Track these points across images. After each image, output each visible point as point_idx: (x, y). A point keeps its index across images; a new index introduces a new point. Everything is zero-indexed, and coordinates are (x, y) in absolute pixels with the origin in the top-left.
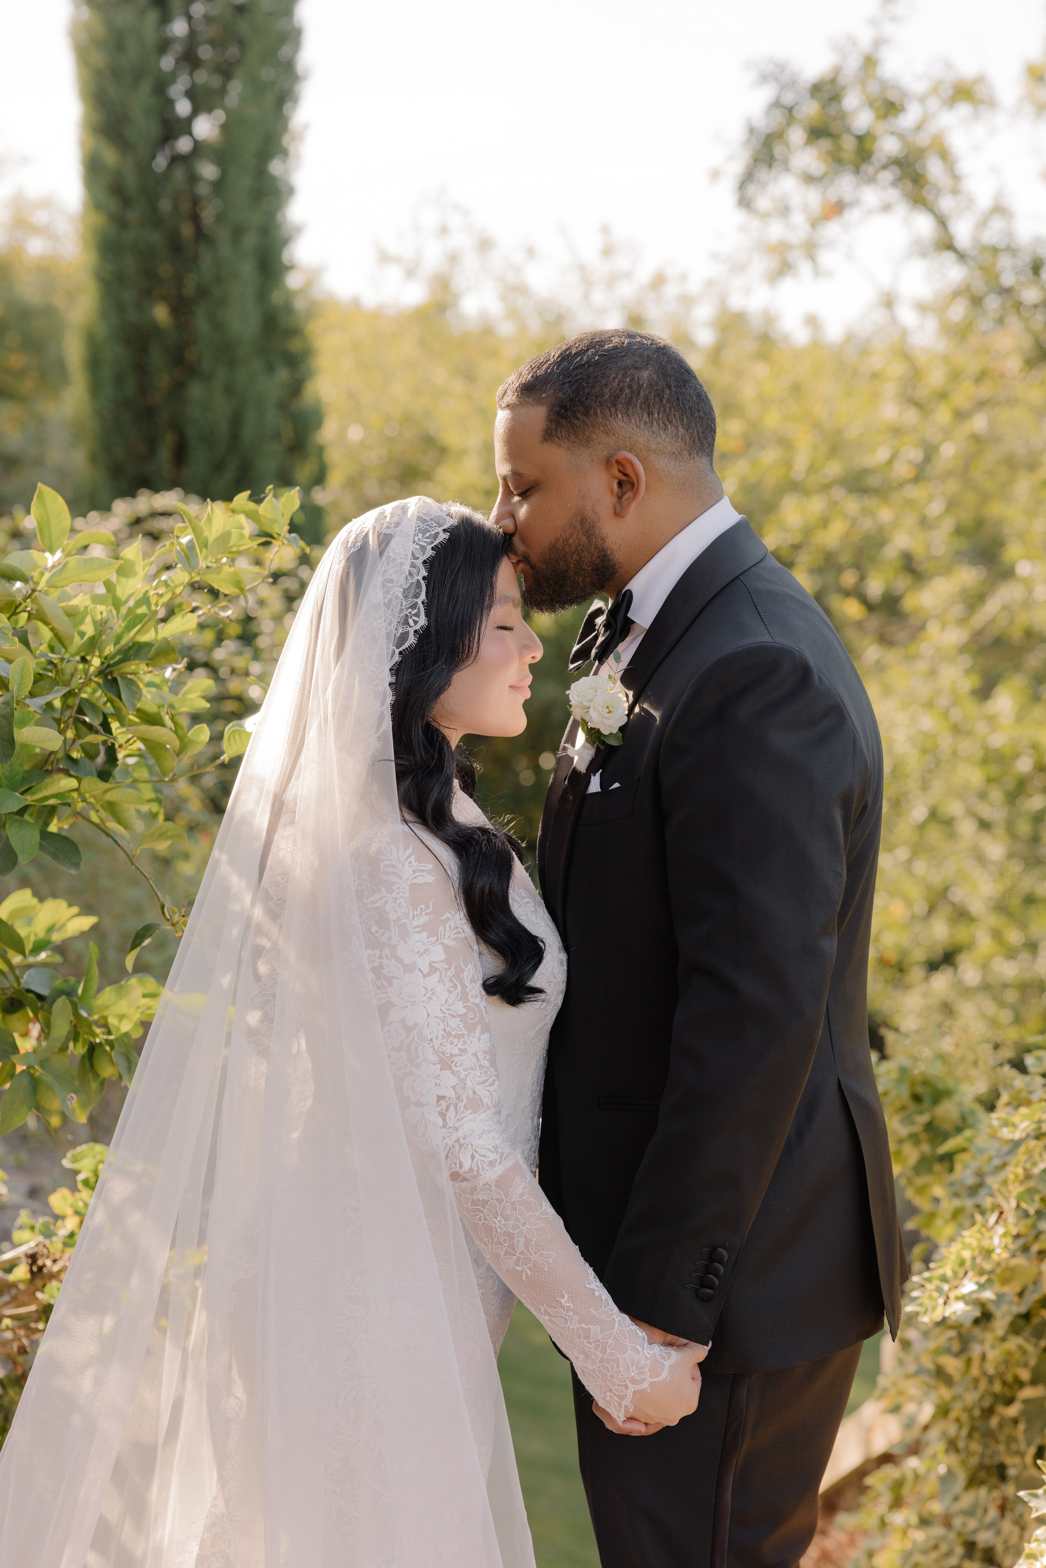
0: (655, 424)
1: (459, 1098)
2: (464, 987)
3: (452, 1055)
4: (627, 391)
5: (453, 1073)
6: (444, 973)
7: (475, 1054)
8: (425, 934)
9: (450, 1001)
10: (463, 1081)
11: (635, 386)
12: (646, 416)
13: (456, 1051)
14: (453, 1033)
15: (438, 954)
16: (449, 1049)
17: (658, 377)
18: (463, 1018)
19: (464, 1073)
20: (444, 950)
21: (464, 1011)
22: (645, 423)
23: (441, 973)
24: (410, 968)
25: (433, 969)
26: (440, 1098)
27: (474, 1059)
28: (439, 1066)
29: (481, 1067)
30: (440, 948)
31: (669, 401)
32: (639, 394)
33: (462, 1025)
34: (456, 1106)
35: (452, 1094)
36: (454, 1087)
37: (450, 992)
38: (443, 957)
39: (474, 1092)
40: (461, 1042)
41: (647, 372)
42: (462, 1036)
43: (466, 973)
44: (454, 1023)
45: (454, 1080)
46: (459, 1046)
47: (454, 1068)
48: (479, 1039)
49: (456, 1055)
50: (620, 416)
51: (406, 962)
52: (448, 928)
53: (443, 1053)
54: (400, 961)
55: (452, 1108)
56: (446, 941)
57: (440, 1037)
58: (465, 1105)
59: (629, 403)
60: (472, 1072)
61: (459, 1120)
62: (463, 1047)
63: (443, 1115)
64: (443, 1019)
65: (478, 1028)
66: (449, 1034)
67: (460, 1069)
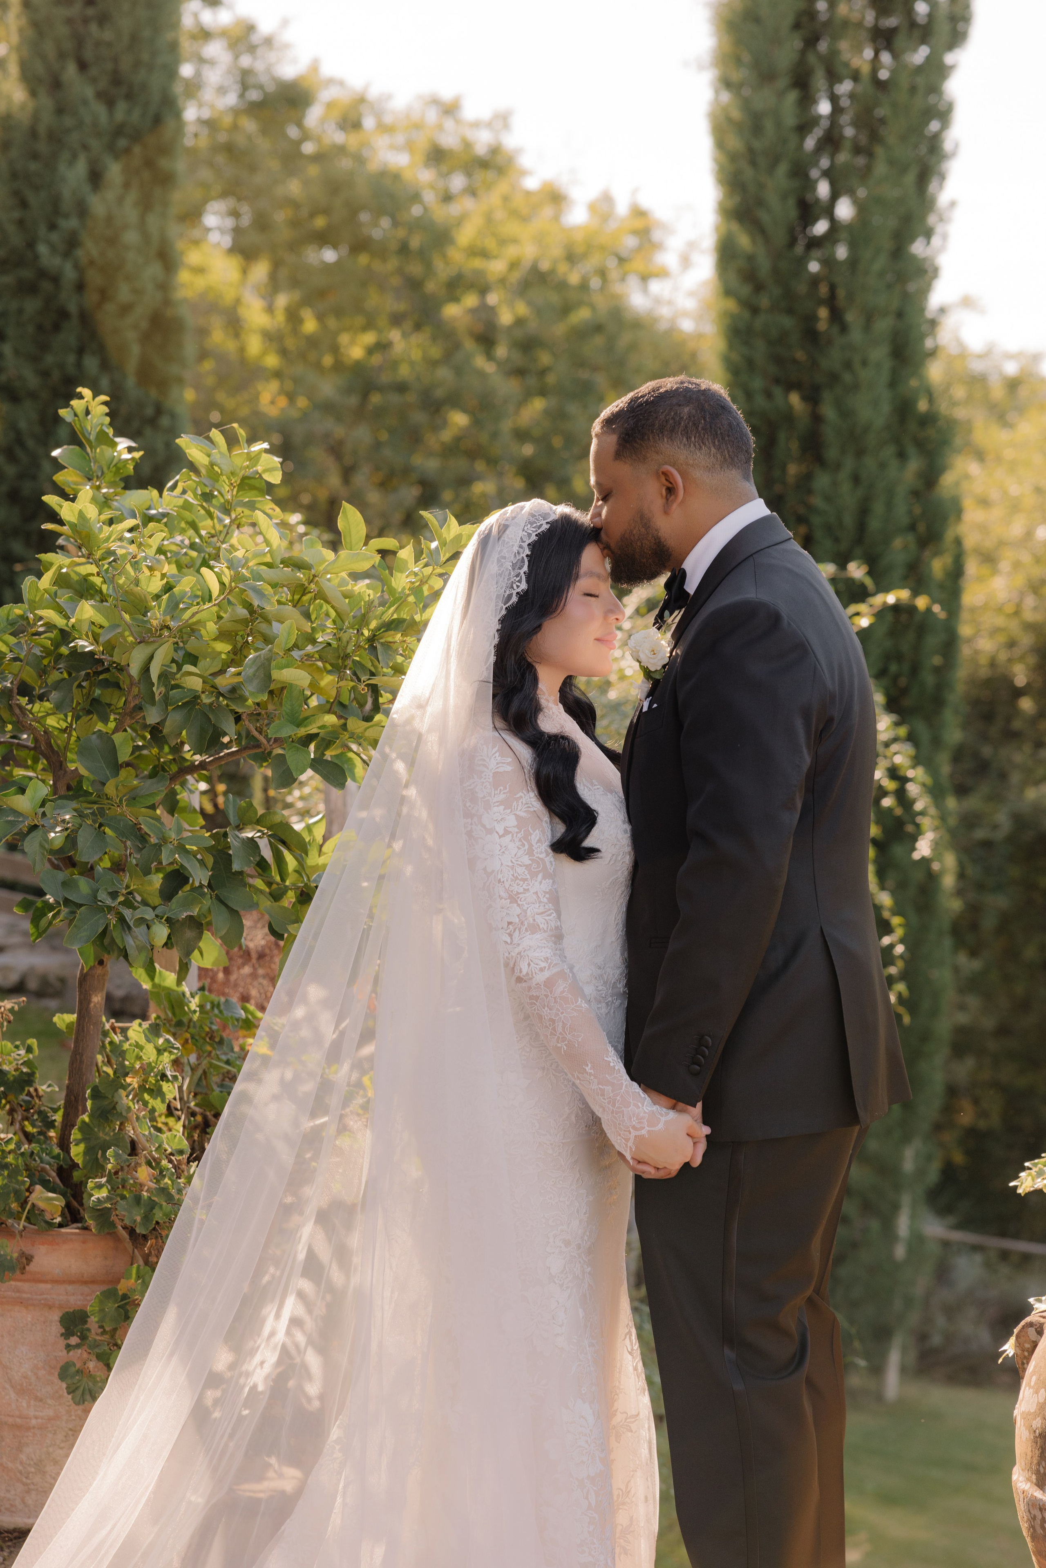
0: (692, 445)
1: (522, 923)
2: (531, 845)
3: (518, 893)
4: (671, 422)
5: (519, 905)
6: (515, 835)
7: (536, 893)
8: (502, 807)
9: (519, 855)
10: (525, 911)
11: (677, 419)
12: (685, 439)
13: (521, 890)
14: (520, 878)
15: (511, 821)
16: (515, 888)
17: (696, 411)
18: (528, 867)
19: (526, 906)
20: (516, 819)
21: (530, 862)
22: (685, 445)
23: (513, 835)
24: (490, 831)
25: (507, 832)
26: (509, 923)
27: (535, 897)
28: (509, 901)
29: (540, 902)
30: (513, 818)
31: (703, 429)
32: (680, 424)
33: (526, 872)
34: (520, 930)
35: (517, 920)
36: (518, 916)
37: (519, 848)
38: (515, 823)
39: (534, 920)
40: (525, 884)
41: (688, 408)
42: (526, 880)
43: (533, 836)
44: (520, 870)
45: (518, 911)
46: (524, 886)
47: (519, 902)
48: (541, 882)
49: (521, 893)
50: (665, 439)
51: (488, 827)
52: (520, 803)
53: (512, 891)
54: (484, 826)
55: (517, 930)
56: (518, 813)
57: (509, 880)
58: (526, 928)
59: (672, 430)
60: (533, 905)
61: (521, 939)
62: (526, 888)
63: (511, 935)
64: (512, 868)
65: (540, 876)
66: (517, 878)
67: (524, 903)
